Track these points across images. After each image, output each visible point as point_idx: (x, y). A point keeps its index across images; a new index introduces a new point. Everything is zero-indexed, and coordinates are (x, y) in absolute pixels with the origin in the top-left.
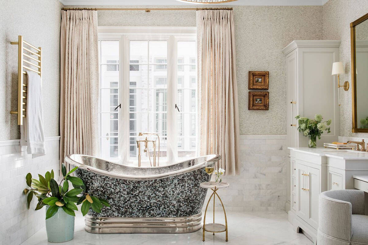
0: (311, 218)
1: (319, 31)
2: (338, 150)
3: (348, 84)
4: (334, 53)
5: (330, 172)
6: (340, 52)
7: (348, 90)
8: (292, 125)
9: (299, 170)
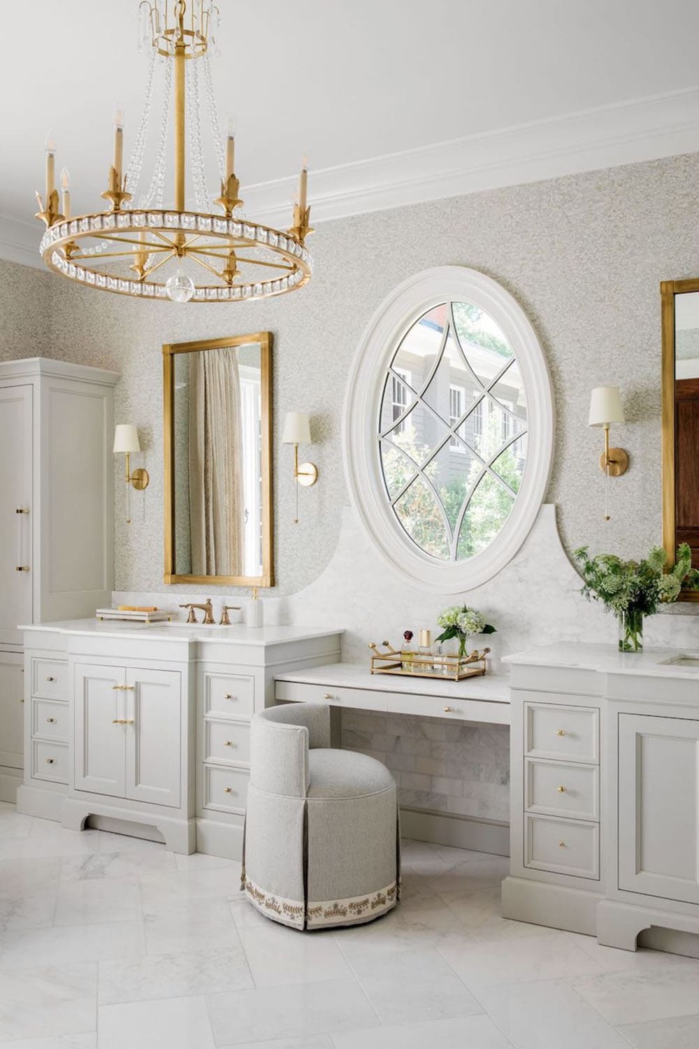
0: (139, 785)
1: (45, 333)
2: (148, 623)
3: (145, 475)
4: (105, 399)
5: (208, 674)
6: (116, 398)
7: (144, 488)
8: (20, 569)
9: (85, 678)
